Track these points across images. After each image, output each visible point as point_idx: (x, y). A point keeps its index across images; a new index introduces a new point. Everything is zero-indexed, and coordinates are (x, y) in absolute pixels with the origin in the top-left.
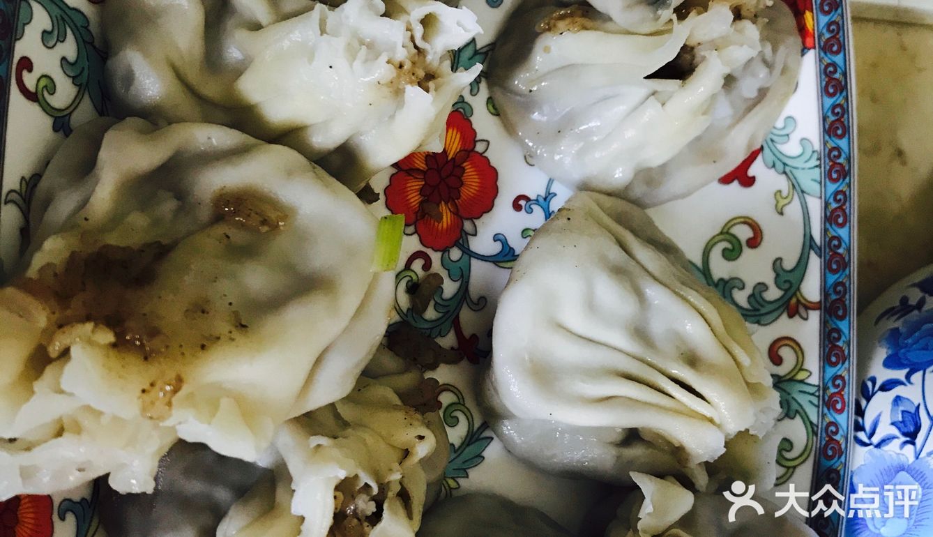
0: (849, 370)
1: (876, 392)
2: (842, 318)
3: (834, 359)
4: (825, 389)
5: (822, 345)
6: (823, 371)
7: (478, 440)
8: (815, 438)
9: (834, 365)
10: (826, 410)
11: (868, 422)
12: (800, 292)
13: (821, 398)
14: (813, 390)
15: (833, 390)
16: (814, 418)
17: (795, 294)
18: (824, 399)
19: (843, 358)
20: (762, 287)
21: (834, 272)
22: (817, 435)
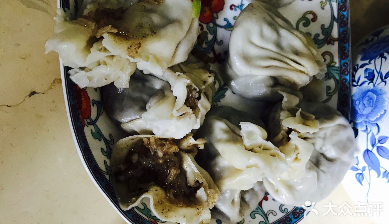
0: (349, 61)
1: (359, 69)
2: (346, 43)
3: (344, 57)
4: (341, 68)
5: (339, 53)
6: (340, 62)
7: (223, 89)
8: (338, 85)
9: (344, 59)
10: (342, 75)
11: (356, 79)
12: (331, 36)
13: (340, 71)
14: (337, 69)
15: (344, 68)
16: (337, 78)
17: (329, 36)
18: (341, 71)
19: (347, 57)
20: (317, 35)
21: (342, 27)
22: (339, 84)
